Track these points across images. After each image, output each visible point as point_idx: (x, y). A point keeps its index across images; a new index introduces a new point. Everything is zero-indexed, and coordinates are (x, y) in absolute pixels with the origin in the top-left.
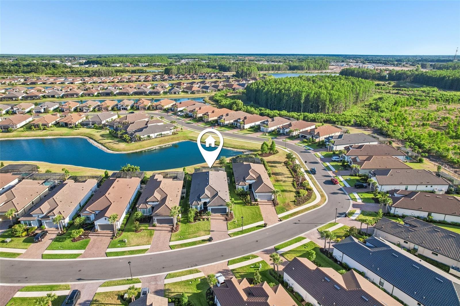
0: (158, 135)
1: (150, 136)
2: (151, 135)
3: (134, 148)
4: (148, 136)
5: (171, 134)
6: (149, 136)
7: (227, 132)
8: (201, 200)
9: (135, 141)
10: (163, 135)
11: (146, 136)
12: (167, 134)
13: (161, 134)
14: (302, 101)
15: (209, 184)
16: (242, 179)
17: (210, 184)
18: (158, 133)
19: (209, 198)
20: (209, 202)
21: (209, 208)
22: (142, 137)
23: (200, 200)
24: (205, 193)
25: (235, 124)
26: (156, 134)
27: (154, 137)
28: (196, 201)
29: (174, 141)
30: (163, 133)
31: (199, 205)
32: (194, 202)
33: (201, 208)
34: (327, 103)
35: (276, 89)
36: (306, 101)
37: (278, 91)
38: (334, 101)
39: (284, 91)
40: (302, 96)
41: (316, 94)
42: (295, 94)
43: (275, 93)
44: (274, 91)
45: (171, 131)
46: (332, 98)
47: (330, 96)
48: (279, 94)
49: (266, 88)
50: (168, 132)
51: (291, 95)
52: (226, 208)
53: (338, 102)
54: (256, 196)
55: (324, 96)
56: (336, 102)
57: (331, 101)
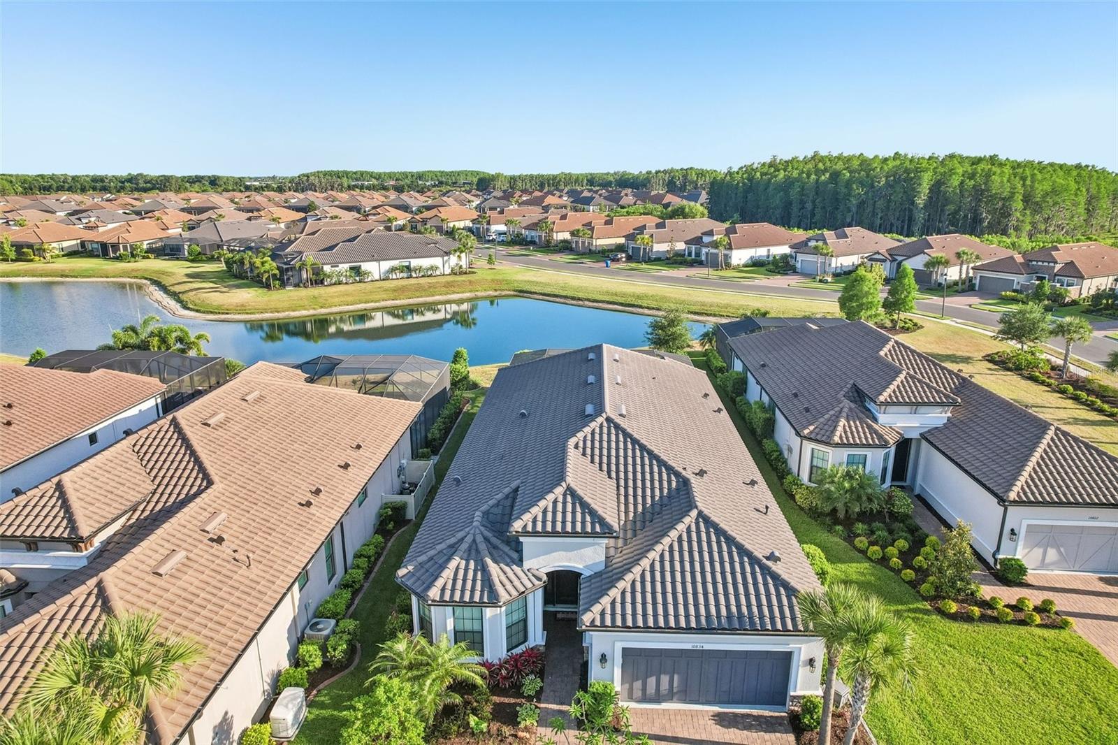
0: (393, 270)
1: (363, 268)
2: (366, 266)
3: (286, 304)
4: (351, 268)
5: (448, 271)
6: (356, 270)
7: (664, 273)
8: (518, 548)
9: (297, 285)
10: (415, 270)
11: (344, 267)
12: (432, 268)
13: (408, 267)
14: (920, 201)
15: (600, 409)
16: (846, 403)
17: (609, 410)
18: (395, 263)
19: (607, 531)
20: (607, 577)
21: (597, 643)
22: (327, 268)
23: (512, 550)
24: (570, 479)
25: (690, 254)
26: (386, 265)
27: (378, 278)
28: (473, 553)
29: (454, 293)
30: (415, 263)
31: (494, 601)
32: (448, 574)
33: (518, 631)
34: (1014, 205)
35: (818, 172)
36: (931, 203)
37: (827, 175)
38: (1038, 199)
39: (848, 174)
40: (920, 184)
41: (972, 176)
42: (892, 178)
43: (817, 180)
44: (813, 177)
45: (446, 258)
46: (1032, 187)
47: (1024, 185)
48: (830, 185)
49: (782, 175)
50: (437, 261)
51: (879, 182)
52: (788, 656)
53: (1055, 204)
54: (1013, 532)
55: (1002, 182)
56: (1048, 202)
57: (1027, 199)
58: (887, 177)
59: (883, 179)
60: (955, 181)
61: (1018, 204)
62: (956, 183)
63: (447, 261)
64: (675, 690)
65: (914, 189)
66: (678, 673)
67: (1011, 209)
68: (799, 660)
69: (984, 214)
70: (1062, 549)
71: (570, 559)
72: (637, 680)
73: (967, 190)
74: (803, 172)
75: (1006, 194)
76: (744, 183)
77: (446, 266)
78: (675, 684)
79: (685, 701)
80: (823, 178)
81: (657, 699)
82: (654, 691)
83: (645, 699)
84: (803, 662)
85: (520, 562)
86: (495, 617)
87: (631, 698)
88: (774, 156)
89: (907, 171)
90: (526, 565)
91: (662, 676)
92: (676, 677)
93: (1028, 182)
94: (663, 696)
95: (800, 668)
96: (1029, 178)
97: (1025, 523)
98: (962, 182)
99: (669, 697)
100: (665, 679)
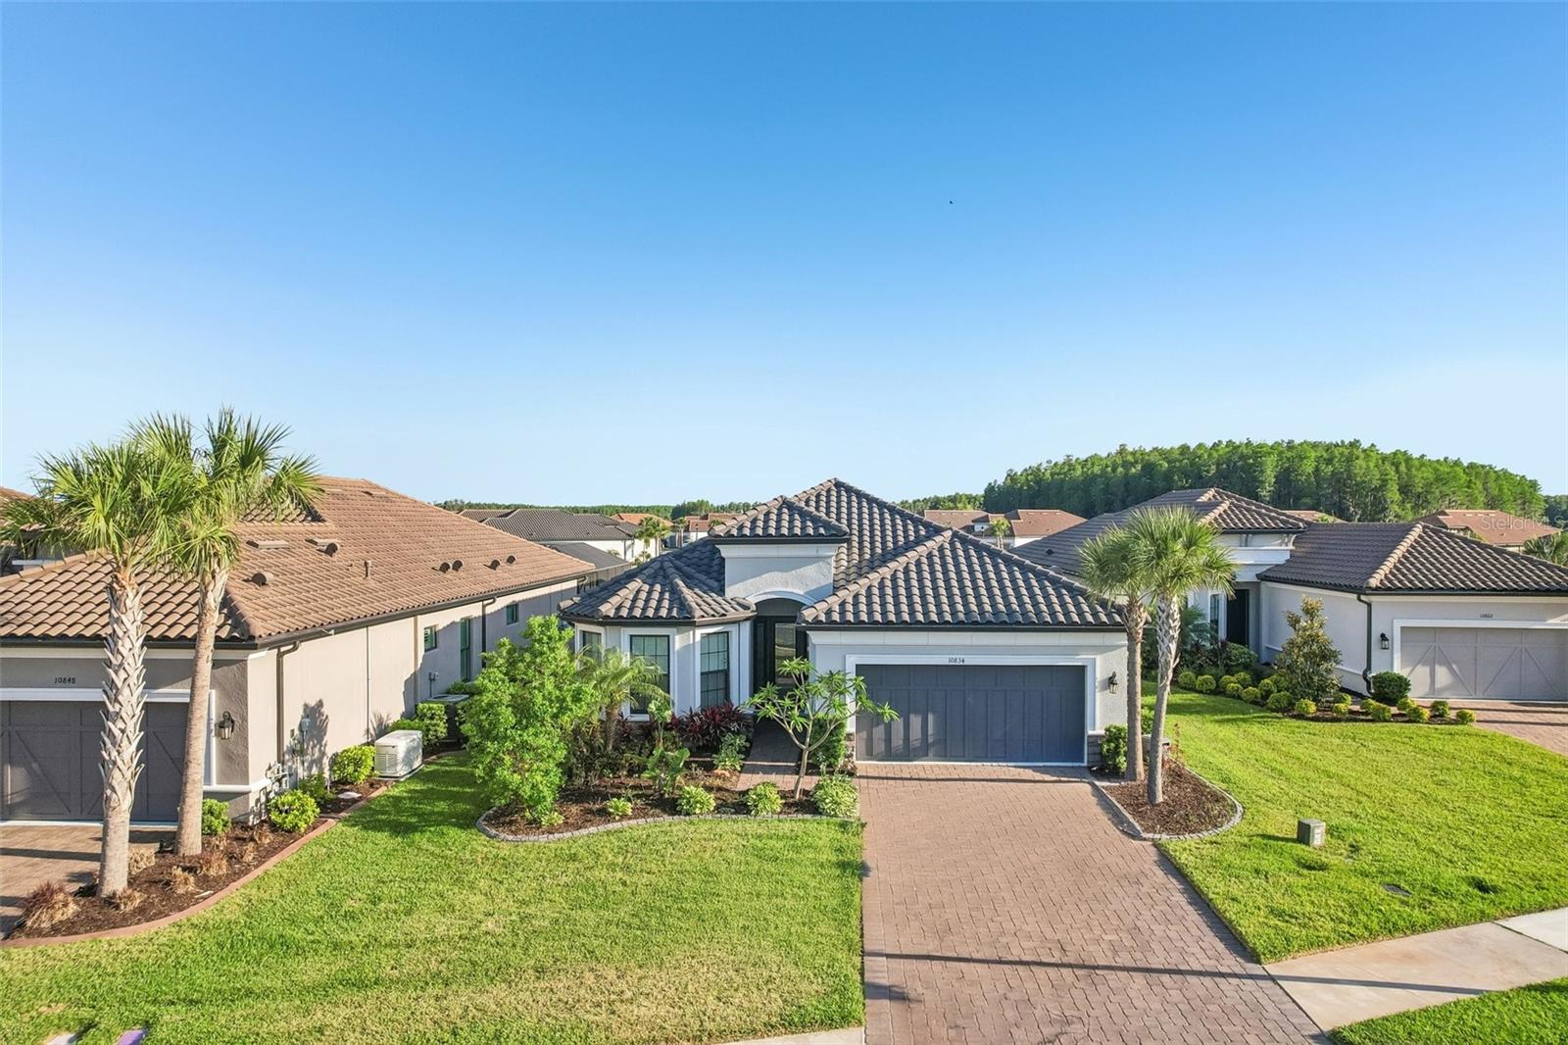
19: (834, 533)
23: (711, 580)
28: (660, 578)
31: (686, 616)
32: (625, 594)
33: (717, 686)
34: (1389, 495)
35: (1126, 465)
36: (1279, 497)
37: (1139, 467)
38: (1420, 490)
39: (1167, 465)
40: (1262, 472)
41: (1329, 461)
42: (1224, 466)
43: (1126, 474)
44: (1120, 469)
45: (629, 543)
46: (1410, 477)
47: (1397, 471)
48: (1144, 479)
49: (1079, 472)
50: (617, 546)
51: (1208, 471)
52: (1080, 671)
53: (1443, 496)
54: (1383, 637)
55: (1368, 467)
56: (1433, 493)
57: (1404, 490)
58: (1218, 465)
59: (1213, 467)
60: (1308, 467)
61: (1393, 494)
62: (1310, 470)
63: (629, 547)
64: (930, 740)
65: (1255, 479)
66: (934, 713)
67: (1385, 501)
68: (1095, 679)
69: (1352, 509)
70: (1454, 666)
71: (787, 583)
72: (878, 725)
73: (1324, 479)
74: (1107, 466)
75: (1376, 483)
76: (1029, 487)
77: (629, 553)
78: (930, 731)
79: (945, 757)
80: (1133, 470)
81: (908, 754)
82: (901, 742)
83: (889, 755)
84: (1101, 682)
85: (721, 591)
86: (687, 649)
87: (870, 754)
88: (1068, 456)
89: (1243, 457)
90: (730, 592)
91: (912, 717)
92: (931, 717)
93: (1403, 468)
94: (914, 749)
95: (1098, 695)
96: (1403, 464)
97: (1398, 624)
98: (1317, 470)
99: (921, 752)
100: (916, 721)
